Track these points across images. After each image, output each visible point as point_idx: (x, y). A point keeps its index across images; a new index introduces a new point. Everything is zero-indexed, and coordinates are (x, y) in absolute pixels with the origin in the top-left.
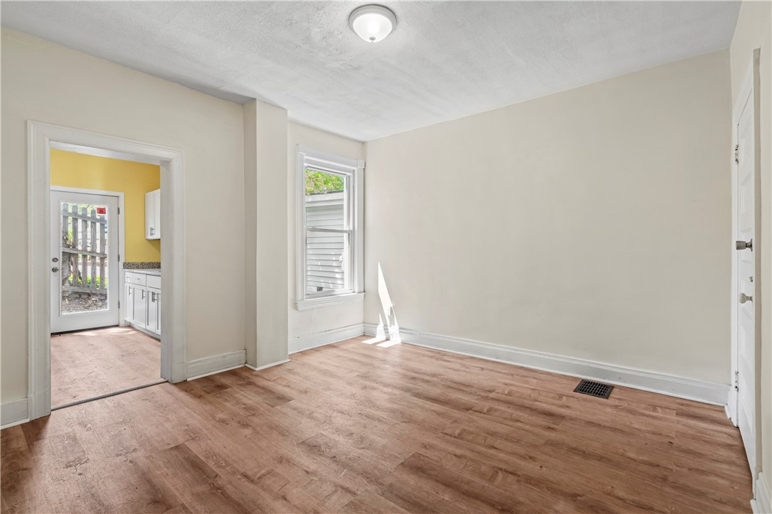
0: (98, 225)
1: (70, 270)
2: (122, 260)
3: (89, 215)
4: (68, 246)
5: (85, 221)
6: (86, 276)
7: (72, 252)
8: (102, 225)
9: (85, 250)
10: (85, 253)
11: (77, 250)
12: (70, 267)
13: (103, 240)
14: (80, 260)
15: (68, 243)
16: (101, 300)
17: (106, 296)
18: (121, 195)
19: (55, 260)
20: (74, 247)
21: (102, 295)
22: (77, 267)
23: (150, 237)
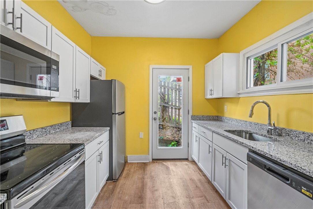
0: (177, 91)
1: (166, 115)
2: (191, 114)
3: (174, 87)
4: (165, 103)
5: (172, 90)
6: (172, 118)
7: (167, 106)
8: (179, 92)
9: (172, 105)
10: (172, 107)
11: (169, 105)
12: (166, 113)
13: (179, 99)
14: (170, 110)
15: (165, 101)
16: (178, 131)
17: (181, 129)
18: (190, 67)
19: (155, 113)
20: (168, 103)
21: (179, 128)
22: (169, 113)
23: (209, 97)
